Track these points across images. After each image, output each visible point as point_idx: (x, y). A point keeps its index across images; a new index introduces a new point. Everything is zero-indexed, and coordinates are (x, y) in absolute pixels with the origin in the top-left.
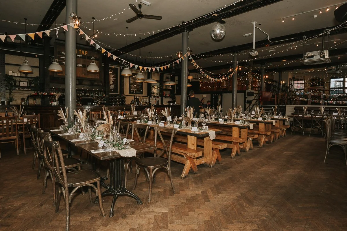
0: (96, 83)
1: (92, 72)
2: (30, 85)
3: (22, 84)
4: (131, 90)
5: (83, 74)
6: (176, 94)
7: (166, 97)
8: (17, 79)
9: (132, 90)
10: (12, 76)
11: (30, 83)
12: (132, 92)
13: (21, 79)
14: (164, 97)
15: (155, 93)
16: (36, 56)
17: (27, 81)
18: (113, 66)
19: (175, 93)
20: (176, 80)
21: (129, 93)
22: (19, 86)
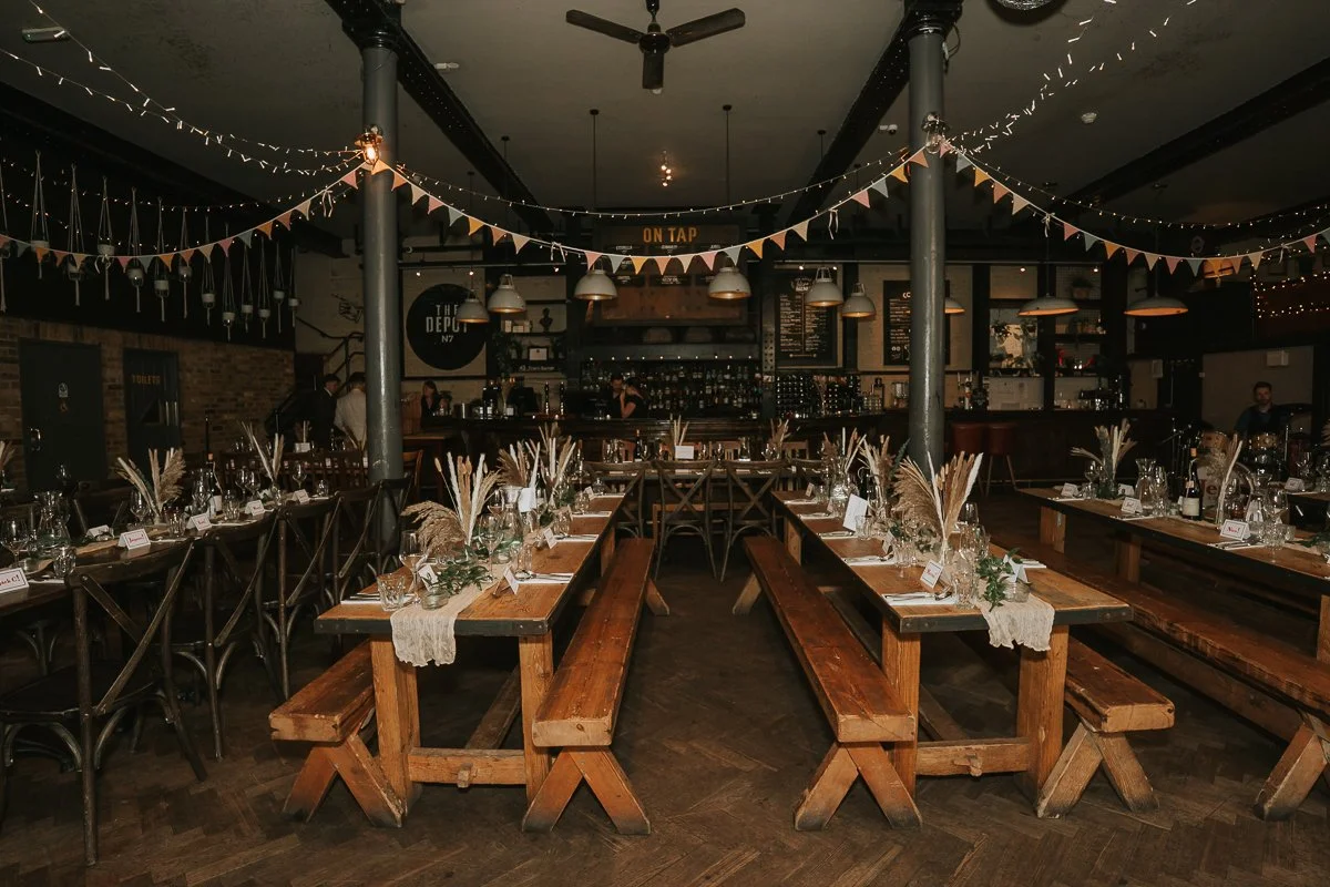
0: (730, 335)
1: (727, 301)
2: (556, 355)
3: (534, 355)
4: (894, 349)
5: (683, 309)
6: (1134, 357)
7: (1069, 372)
8: (526, 342)
9: (898, 349)
10: (511, 334)
11: (554, 349)
12: (897, 357)
13: (535, 341)
14: (1060, 370)
15: (1011, 356)
16: (557, 270)
17: (548, 343)
18: (801, 264)
19: (1131, 347)
20: (1137, 290)
21: (885, 364)
22: (528, 363)
